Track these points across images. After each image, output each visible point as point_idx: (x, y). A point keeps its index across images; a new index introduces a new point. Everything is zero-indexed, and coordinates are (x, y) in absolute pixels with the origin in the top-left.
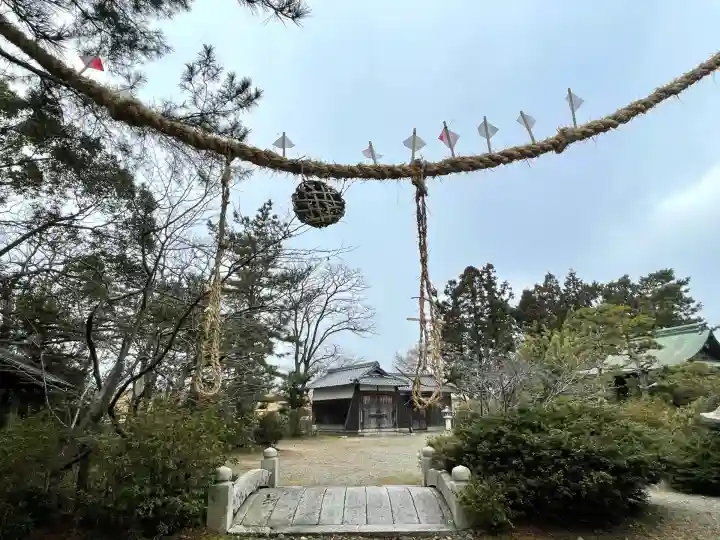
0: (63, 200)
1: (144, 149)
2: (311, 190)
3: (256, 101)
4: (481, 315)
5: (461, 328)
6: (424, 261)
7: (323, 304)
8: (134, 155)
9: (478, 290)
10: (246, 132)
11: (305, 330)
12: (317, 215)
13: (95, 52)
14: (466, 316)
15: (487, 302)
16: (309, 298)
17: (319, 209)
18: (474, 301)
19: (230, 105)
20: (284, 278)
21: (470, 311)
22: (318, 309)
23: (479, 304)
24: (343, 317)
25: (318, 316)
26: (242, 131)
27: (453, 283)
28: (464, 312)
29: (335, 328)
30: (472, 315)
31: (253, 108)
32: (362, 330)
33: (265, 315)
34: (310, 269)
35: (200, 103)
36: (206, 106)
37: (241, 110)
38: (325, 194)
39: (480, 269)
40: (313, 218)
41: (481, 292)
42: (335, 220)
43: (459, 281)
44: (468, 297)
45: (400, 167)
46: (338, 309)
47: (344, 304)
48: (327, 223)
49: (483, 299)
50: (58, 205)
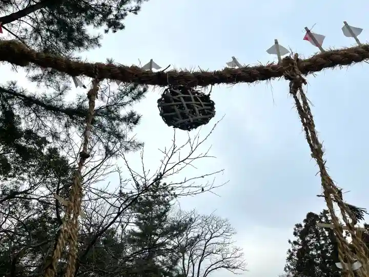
0: (21, 182)
1: (68, 135)
2: (177, 94)
3: (144, 94)
4: (327, 251)
5: (311, 263)
6: (317, 152)
7: (203, 248)
8: (62, 139)
9: (320, 231)
10: (139, 117)
11: (191, 269)
12: (184, 116)
13: (40, 77)
14: (314, 253)
15: (329, 241)
16: (192, 243)
17: (187, 110)
18: (318, 240)
19: (126, 99)
20: (173, 228)
21: (317, 248)
22: (200, 252)
23: (323, 242)
24: (219, 257)
25: (200, 258)
26: (136, 117)
27: (299, 226)
28: (312, 250)
29: (214, 267)
30: (319, 252)
31: (142, 100)
32: (234, 268)
33: (160, 258)
34: (191, 220)
35: (106, 98)
36: (110, 101)
37: (134, 102)
38: (192, 96)
39: (318, 214)
40: (180, 121)
41: (323, 232)
42: (205, 121)
43: (303, 224)
44: (312, 237)
45: (269, 66)
46: (214, 251)
47: (218, 247)
48: (196, 124)
49: (325, 238)
50: (18, 185)
